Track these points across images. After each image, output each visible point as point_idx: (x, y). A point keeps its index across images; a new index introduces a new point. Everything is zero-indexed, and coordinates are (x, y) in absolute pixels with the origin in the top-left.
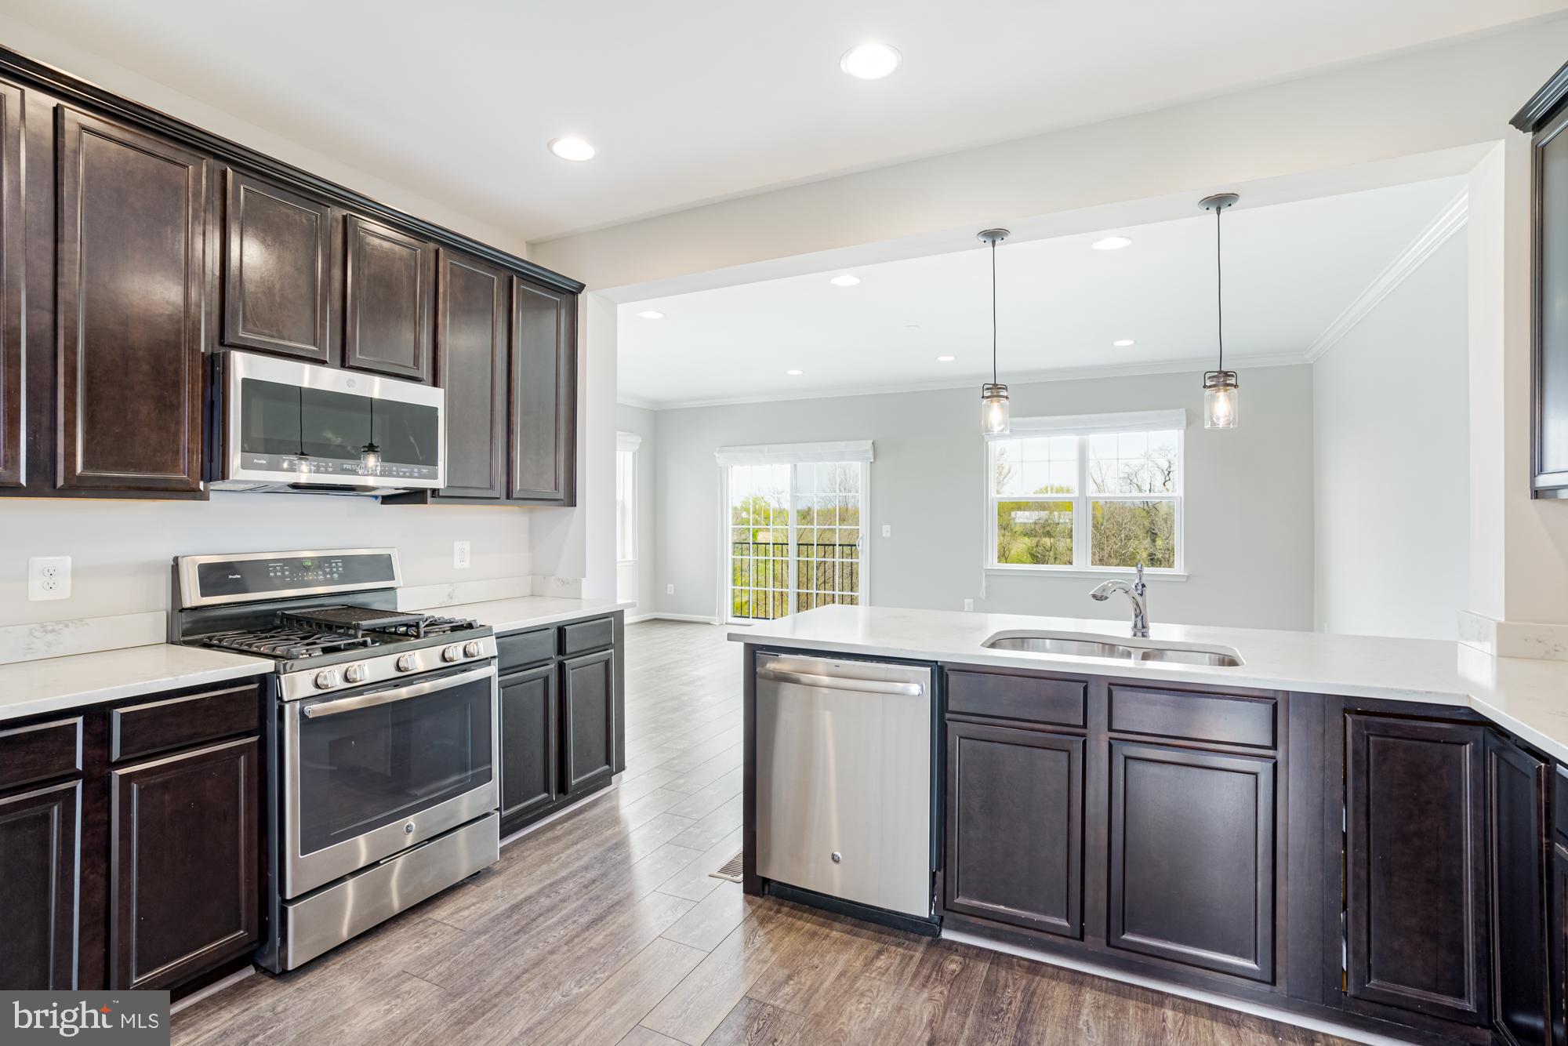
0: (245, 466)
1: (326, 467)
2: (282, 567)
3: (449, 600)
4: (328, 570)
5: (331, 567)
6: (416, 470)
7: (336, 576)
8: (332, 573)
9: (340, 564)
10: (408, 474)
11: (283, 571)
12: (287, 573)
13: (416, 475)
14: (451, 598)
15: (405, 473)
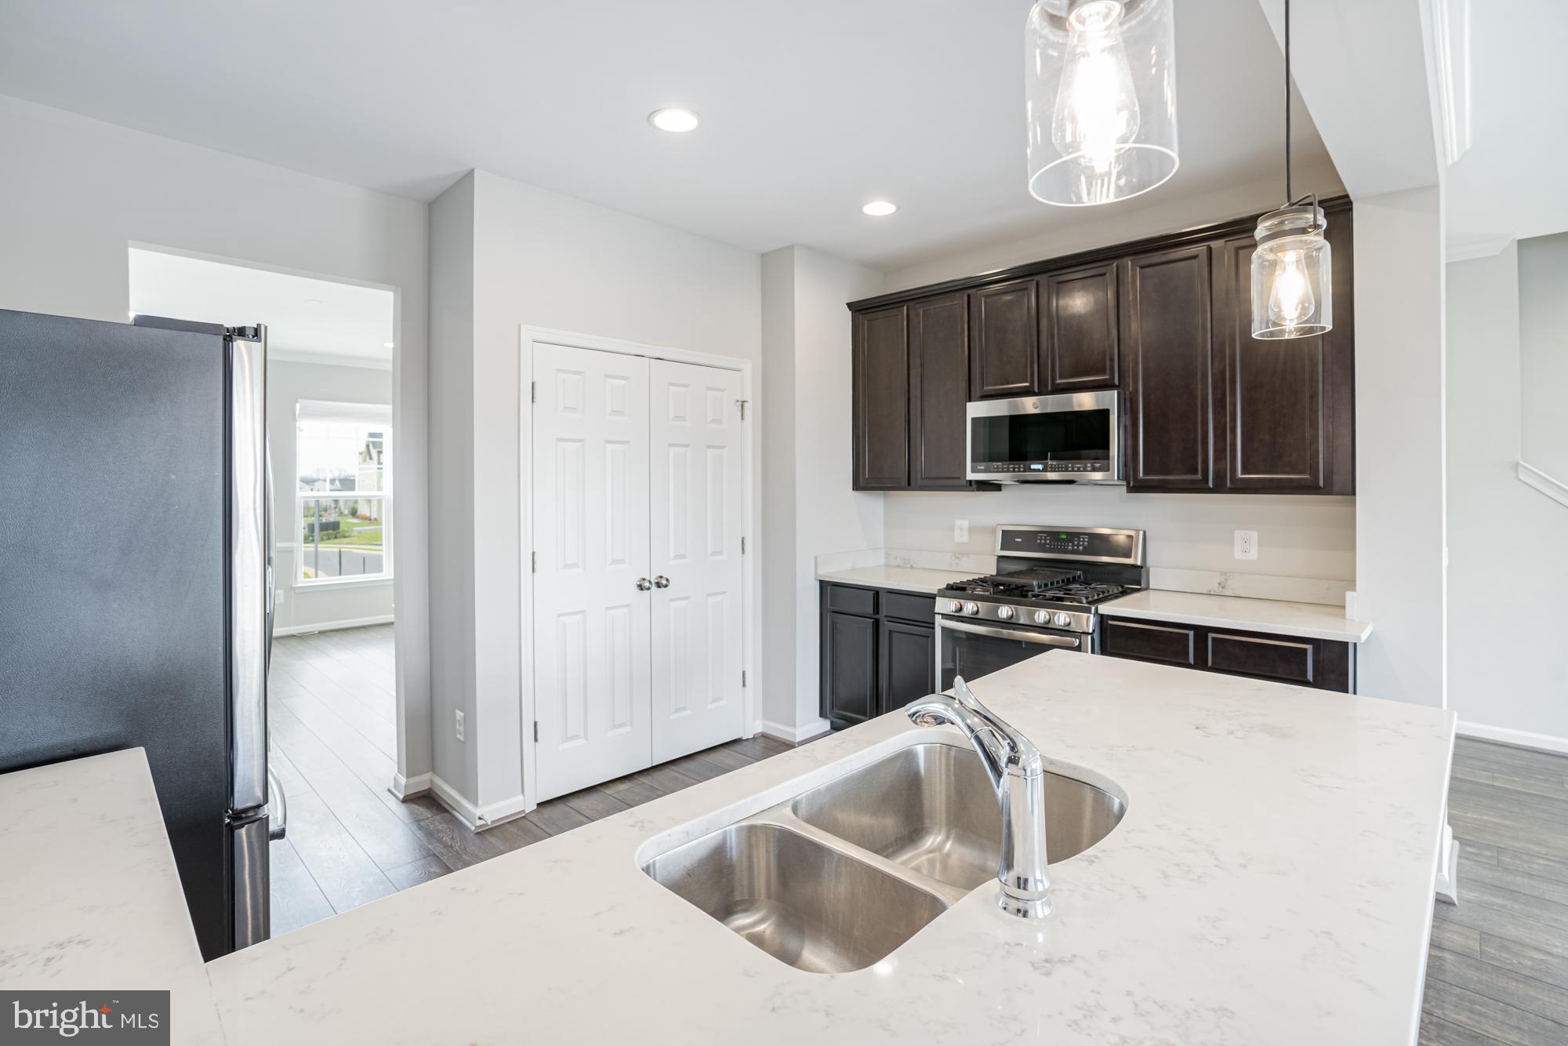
0: (974, 471)
1: (1019, 468)
2: (1045, 537)
3: (1220, 589)
4: (1076, 543)
5: (1079, 541)
6: (1089, 465)
7: (1081, 548)
8: (1078, 545)
9: (1086, 540)
10: (1081, 469)
11: (1045, 540)
12: (1048, 542)
13: (1089, 469)
14: (1223, 588)
15: (1079, 468)
